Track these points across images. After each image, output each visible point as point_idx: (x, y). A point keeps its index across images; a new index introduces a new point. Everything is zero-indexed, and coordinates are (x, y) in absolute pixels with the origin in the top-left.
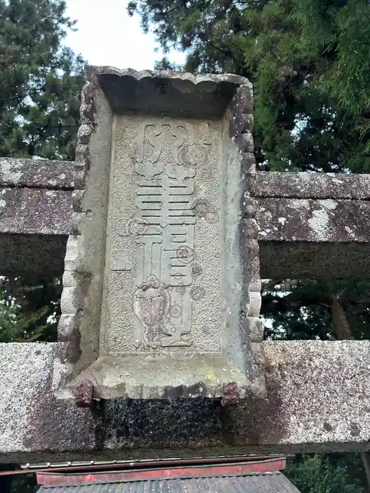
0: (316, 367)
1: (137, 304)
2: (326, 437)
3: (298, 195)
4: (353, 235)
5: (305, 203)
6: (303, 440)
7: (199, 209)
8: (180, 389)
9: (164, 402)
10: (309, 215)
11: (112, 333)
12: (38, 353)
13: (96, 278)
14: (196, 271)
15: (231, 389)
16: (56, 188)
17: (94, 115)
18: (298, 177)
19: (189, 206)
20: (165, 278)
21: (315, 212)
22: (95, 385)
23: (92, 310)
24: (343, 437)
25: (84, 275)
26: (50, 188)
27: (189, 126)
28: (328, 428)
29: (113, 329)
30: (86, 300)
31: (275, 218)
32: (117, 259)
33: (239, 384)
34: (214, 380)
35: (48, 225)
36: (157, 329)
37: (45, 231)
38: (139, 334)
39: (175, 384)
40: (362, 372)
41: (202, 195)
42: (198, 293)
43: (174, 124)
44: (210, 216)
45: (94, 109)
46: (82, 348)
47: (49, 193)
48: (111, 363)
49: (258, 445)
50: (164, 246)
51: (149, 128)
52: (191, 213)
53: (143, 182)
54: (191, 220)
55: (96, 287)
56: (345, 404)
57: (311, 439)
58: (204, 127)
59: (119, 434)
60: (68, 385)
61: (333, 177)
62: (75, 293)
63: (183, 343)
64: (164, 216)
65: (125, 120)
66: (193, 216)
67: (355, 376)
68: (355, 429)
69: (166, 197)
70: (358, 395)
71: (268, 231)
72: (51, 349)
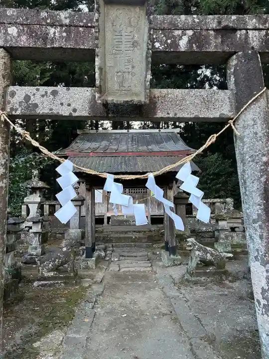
1: (115, 77)
2: (167, 116)
3: (178, 28)
4: (195, 48)
5: (180, 32)
6: (160, 116)
7: (135, 44)
8: (127, 101)
9: (124, 105)
10: (181, 38)
11: (109, 86)
12: (87, 91)
13: (104, 69)
14: (133, 67)
15: (140, 101)
16: (83, 27)
18: (180, 18)
19: (131, 43)
20: (124, 69)
21: (183, 37)
22: (106, 99)
23: (103, 79)
24: (172, 116)
25: (101, 69)
26: (81, 27)
27: (132, 9)
28: (168, 114)
30: (102, 76)
31: (167, 40)
32: (109, 63)
33: (142, 100)
34: (136, 99)
35: (83, 44)
37: (82, 47)
38: (116, 87)
39: (126, 100)
41: (136, 39)
42: (133, 74)
43: (126, 8)
44: (138, 47)
45: (99, 7)
46: (102, 90)
47: (81, 29)
48: (109, 94)
49: (148, 117)
50: (123, 58)
51: (118, 10)
52: (132, 46)
53: (116, 34)
54: (131, 49)
55: (104, 72)
56: (175, 108)
57: (163, 116)
58: (138, 9)
59: (112, 113)
60: (100, 99)
61: (195, 18)
62: (99, 74)
63: (129, 89)
64: (123, 47)
65: (109, 7)
67: (180, 100)
68: (176, 114)
69: (124, 40)
71: (163, 46)
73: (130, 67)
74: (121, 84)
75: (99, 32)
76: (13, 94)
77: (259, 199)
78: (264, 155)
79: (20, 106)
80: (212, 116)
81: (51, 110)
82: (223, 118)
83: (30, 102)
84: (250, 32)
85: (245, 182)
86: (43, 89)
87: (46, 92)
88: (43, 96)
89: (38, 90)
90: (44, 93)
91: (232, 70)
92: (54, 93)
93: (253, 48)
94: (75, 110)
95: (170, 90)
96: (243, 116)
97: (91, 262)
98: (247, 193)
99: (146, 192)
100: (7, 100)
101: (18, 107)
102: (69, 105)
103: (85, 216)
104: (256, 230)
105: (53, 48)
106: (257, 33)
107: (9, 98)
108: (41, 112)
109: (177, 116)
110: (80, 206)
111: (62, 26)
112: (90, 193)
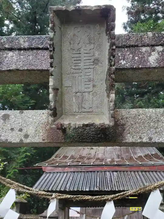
0: (141, 118)
1: (74, 98)
2: (139, 141)
3: (146, 44)
11: (67, 108)
12: (43, 113)
13: (60, 90)
14: (94, 86)
17: (55, 28)
18: (147, 35)
19: (91, 61)
20: (83, 89)
21: (152, 53)
22: (62, 123)
23: (59, 101)
24: (145, 141)
25: (56, 90)
28: (140, 138)
29: (67, 106)
30: (57, 98)
32: (67, 83)
33: (106, 124)
36: (80, 106)
40: (158, 120)
42: (94, 94)
43: (85, 26)
44: (100, 64)
45: (54, 26)
46: (57, 112)
48: (67, 117)
50: (83, 77)
51: (76, 29)
52: (92, 64)
53: (74, 52)
54: (92, 67)
55: (60, 93)
56: (149, 131)
57: (134, 141)
58: (98, 26)
60: (54, 123)
62: (54, 96)
63: (89, 111)
64: (82, 66)
66: (93, 65)
67: (155, 121)
68: (150, 139)
69: (83, 58)
70: (155, 128)
72: (47, 112)
73: (91, 86)
75: (54, 50)
94: (26, 136)
102: (21, 130)
109: (153, 141)
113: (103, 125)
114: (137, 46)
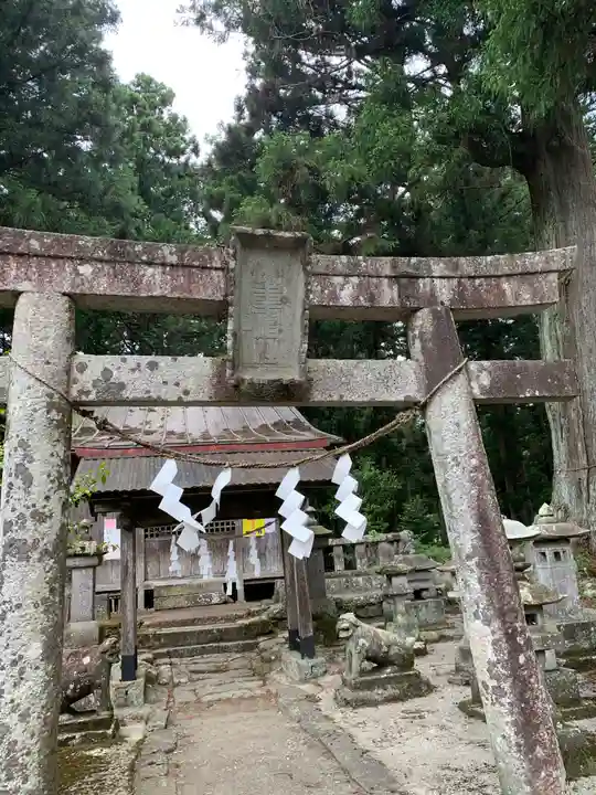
1: (254, 345)
2: (329, 399)
3: (337, 273)
4: (363, 302)
5: (341, 279)
6: (319, 400)
7: (284, 300)
8: (274, 380)
10: (342, 288)
13: (240, 335)
14: (281, 332)
18: (339, 260)
19: (279, 299)
20: (267, 335)
21: (346, 287)
22: (242, 377)
23: (239, 350)
25: (235, 335)
26: (195, 267)
28: (331, 396)
32: (245, 326)
33: (295, 379)
35: (198, 293)
37: (197, 297)
38: (255, 359)
41: (285, 293)
42: (281, 341)
44: (288, 304)
48: (246, 370)
50: (267, 319)
52: (279, 303)
53: (257, 286)
54: (279, 306)
55: (239, 339)
57: (323, 400)
62: (233, 343)
63: (274, 362)
64: (266, 304)
65: (248, 251)
69: (267, 294)
71: (318, 299)
73: (276, 331)
74: (263, 355)
76: (82, 368)
77: (472, 522)
78: (473, 457)
79: (94, 386)
80: (393, 399)
81: (148, 392)
82: (409, 402)
83: (112, 380)
84: (437, 282)
85: (449, 498)
86: (133, 360)
87: (139, 365)
88: (133, 370)
89: (124, 360)
90: (134, 366)
91: (417, 332)
92: (153, 366)
93: (442, 303)
94: (186, 393)
95: (331, 362)
96: (437, 398)
97: (136, 688)
98: (455, 514)
99: (233, 528)
100: (72, 377)
101: (91, 389)
102: (177, 384)
103: (119, 591)
104: (472, 571)
105: (152, 297)
106: (445, 281)
107: (75, 373)
108: (131, 397)
109: (345, 399)
110: (94, 567)
111: (164, 265)
112: (131, 535)
113: (292, 381)
114: (327, 275)
